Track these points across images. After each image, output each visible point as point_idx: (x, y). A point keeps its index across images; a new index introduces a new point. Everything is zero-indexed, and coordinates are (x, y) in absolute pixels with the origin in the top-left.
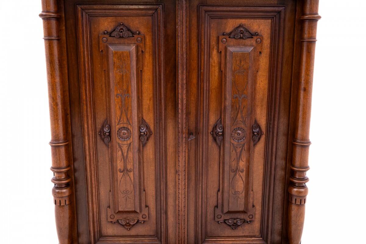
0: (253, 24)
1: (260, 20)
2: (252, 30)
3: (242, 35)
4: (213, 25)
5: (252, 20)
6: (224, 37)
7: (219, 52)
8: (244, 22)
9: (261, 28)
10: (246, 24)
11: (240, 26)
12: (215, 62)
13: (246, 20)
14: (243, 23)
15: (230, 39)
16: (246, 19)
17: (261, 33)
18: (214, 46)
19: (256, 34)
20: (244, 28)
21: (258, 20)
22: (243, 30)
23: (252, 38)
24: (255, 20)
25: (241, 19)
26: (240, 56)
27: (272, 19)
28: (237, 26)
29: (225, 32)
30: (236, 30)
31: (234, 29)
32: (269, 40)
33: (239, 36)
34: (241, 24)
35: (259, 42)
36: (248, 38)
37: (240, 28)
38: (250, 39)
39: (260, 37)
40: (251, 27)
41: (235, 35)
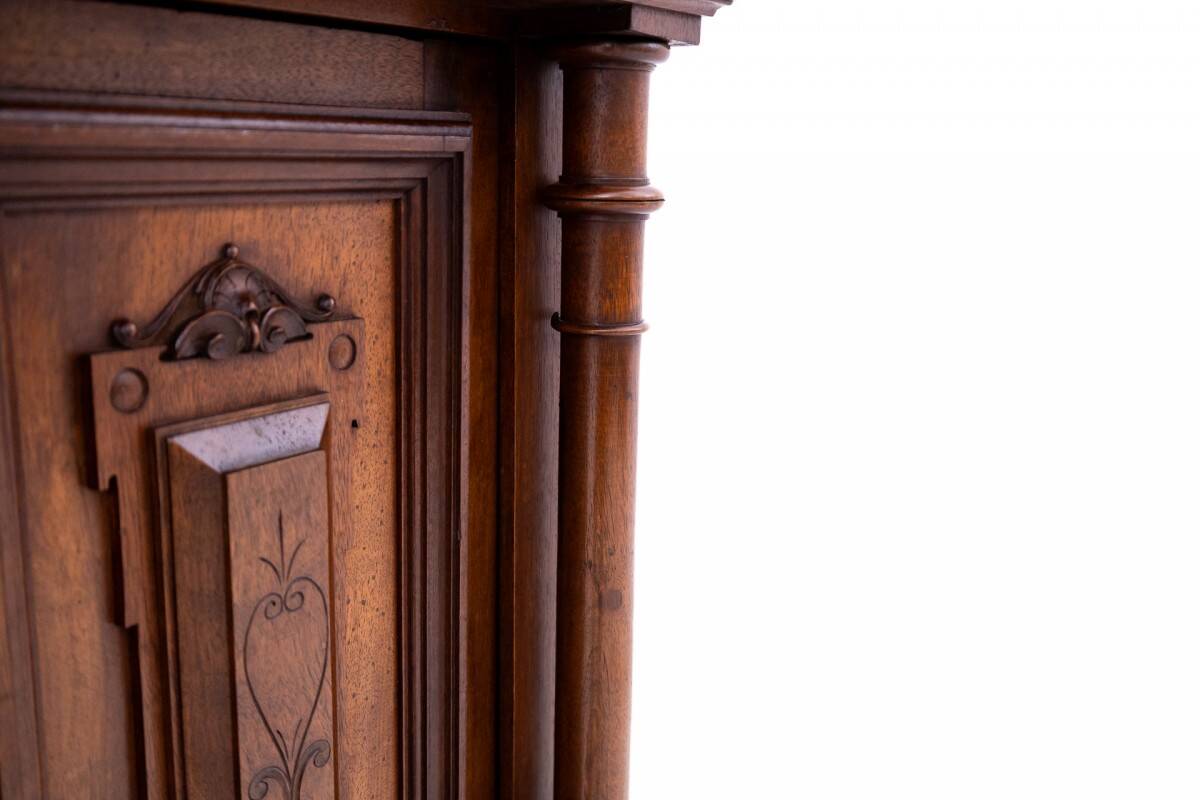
0: (297, 239)
1: (335, 209)
2: (297, 279)
3: (256, 328)
4: (25, 267)
5: (295, 210)
6: (128, 358)
7: (104, 485)
8: (246, 230)
9: (343, 264)
10: (256, 243)
11: (224, 260)
12: (66, 576)
13: (259, 213)
14: (241, 237)
15: (169, 373)
16: (255, 206)
17: (346, 298)
18: (49, 444)
19: (320, 307)
20: (251, 273)
21: (323, 211)
22: (252, 287)
23: (309, 336)
24: (311, 211)
25: (226, 206)
26: (271, 493)
27: (396, 203)
28: (206, 262)
29: (123, 322)
30: (203, 294)
31: (185, 286)
32: (387, 337)
33: (240, 341)
34: (228, 246)
35: (343, 361)
36: (288, 341)
37: (227, 276)
38: (293, 347)
39: (350, 327)
40: (289, 264)
41: (214, 335)
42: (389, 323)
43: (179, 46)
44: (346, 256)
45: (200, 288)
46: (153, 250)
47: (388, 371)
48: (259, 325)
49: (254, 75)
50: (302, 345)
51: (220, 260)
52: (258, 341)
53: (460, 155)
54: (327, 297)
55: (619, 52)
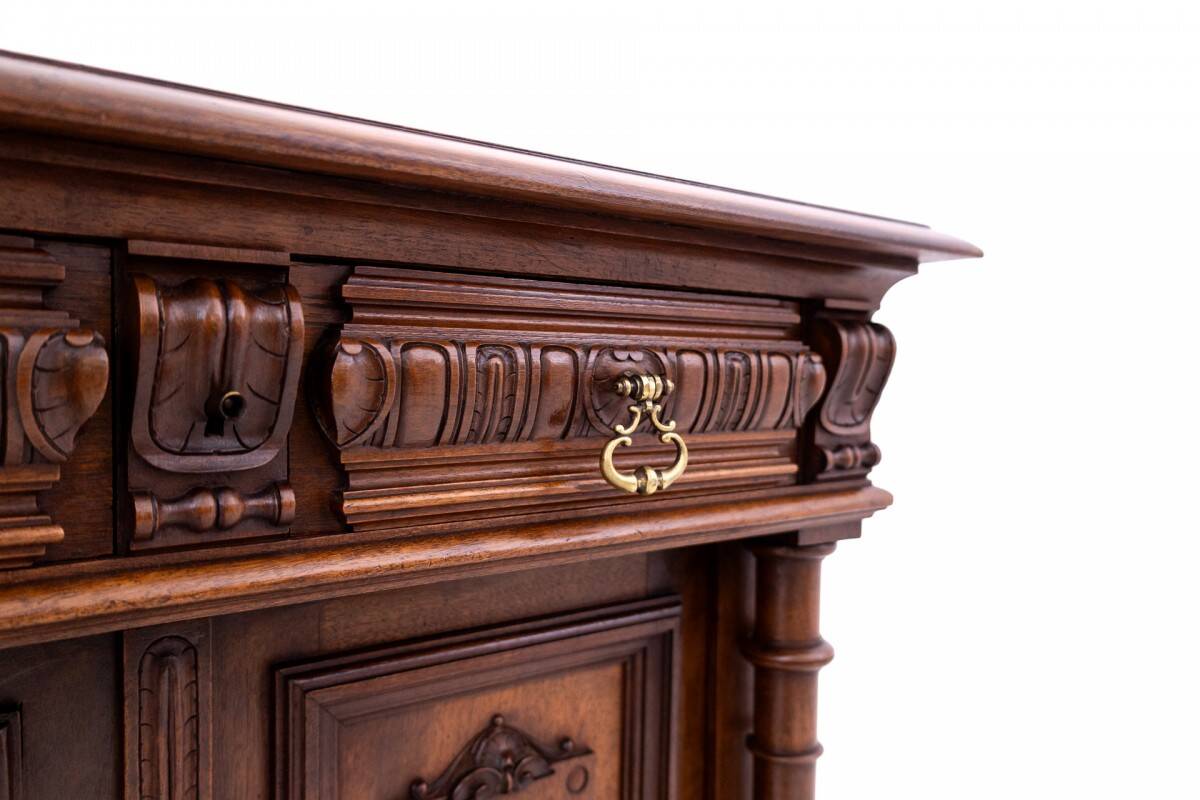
0: (547, 703)
2: (545, 732)
3: (510, 777)
4: (357, 756)
5: (547, 682)
8: (509, 703)
9: (581, 713)
10: (517, 711)
13: (521, 689)
14: (505, 709)
17: (583, 738)
19: (564, 749)
20: (512, 734)
22: (511, 745)
23: (552, 772)
24: (560, 682)
27: (624, 666)
28: (480, 730)
29: (418, 781)
30: (475, 754)
31: (463, 749)
32: (615, 761)
33: (499, 788)
34: (496, 716)
35: (577, 785)
36: (536, 778)
37: (493, 740)
38: (539, 783)
39: (584, 761)
40: (540, 719)
41: (480, 785)
42: (616, 751)
43: (468, 596)
44: (584, 707)
45: (473, 751)
46: (443, 728)
47: (615, 785)
48: (513, 775)
49: (519, 602)
50: (546, 781)
51: (490, 727)
52: (510, 786)
53: (671, 632)
54: (566, 739)
55: (792, 554)
